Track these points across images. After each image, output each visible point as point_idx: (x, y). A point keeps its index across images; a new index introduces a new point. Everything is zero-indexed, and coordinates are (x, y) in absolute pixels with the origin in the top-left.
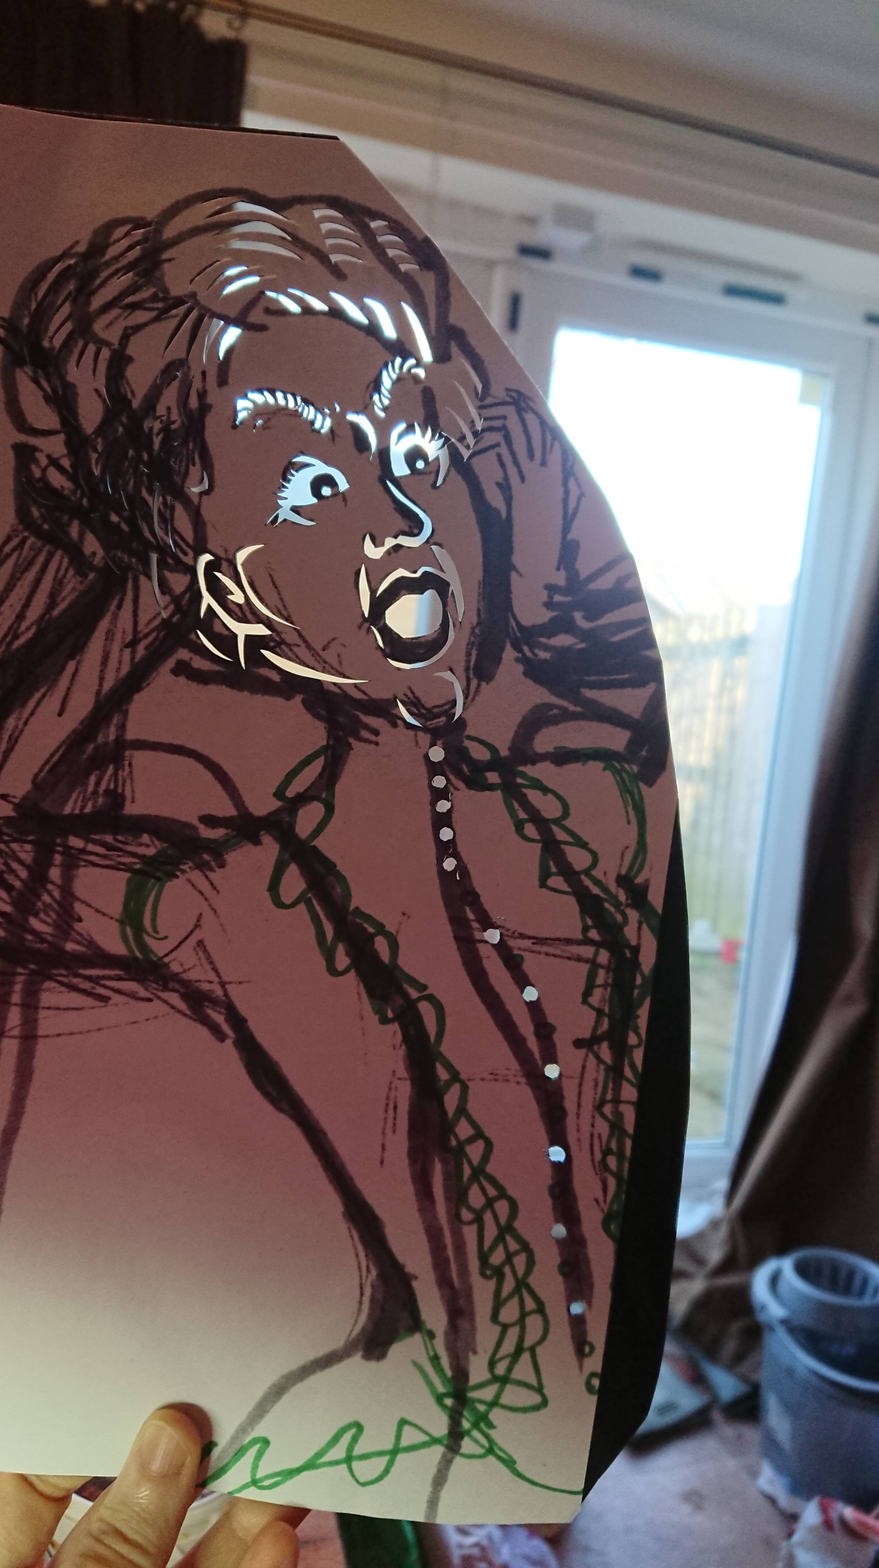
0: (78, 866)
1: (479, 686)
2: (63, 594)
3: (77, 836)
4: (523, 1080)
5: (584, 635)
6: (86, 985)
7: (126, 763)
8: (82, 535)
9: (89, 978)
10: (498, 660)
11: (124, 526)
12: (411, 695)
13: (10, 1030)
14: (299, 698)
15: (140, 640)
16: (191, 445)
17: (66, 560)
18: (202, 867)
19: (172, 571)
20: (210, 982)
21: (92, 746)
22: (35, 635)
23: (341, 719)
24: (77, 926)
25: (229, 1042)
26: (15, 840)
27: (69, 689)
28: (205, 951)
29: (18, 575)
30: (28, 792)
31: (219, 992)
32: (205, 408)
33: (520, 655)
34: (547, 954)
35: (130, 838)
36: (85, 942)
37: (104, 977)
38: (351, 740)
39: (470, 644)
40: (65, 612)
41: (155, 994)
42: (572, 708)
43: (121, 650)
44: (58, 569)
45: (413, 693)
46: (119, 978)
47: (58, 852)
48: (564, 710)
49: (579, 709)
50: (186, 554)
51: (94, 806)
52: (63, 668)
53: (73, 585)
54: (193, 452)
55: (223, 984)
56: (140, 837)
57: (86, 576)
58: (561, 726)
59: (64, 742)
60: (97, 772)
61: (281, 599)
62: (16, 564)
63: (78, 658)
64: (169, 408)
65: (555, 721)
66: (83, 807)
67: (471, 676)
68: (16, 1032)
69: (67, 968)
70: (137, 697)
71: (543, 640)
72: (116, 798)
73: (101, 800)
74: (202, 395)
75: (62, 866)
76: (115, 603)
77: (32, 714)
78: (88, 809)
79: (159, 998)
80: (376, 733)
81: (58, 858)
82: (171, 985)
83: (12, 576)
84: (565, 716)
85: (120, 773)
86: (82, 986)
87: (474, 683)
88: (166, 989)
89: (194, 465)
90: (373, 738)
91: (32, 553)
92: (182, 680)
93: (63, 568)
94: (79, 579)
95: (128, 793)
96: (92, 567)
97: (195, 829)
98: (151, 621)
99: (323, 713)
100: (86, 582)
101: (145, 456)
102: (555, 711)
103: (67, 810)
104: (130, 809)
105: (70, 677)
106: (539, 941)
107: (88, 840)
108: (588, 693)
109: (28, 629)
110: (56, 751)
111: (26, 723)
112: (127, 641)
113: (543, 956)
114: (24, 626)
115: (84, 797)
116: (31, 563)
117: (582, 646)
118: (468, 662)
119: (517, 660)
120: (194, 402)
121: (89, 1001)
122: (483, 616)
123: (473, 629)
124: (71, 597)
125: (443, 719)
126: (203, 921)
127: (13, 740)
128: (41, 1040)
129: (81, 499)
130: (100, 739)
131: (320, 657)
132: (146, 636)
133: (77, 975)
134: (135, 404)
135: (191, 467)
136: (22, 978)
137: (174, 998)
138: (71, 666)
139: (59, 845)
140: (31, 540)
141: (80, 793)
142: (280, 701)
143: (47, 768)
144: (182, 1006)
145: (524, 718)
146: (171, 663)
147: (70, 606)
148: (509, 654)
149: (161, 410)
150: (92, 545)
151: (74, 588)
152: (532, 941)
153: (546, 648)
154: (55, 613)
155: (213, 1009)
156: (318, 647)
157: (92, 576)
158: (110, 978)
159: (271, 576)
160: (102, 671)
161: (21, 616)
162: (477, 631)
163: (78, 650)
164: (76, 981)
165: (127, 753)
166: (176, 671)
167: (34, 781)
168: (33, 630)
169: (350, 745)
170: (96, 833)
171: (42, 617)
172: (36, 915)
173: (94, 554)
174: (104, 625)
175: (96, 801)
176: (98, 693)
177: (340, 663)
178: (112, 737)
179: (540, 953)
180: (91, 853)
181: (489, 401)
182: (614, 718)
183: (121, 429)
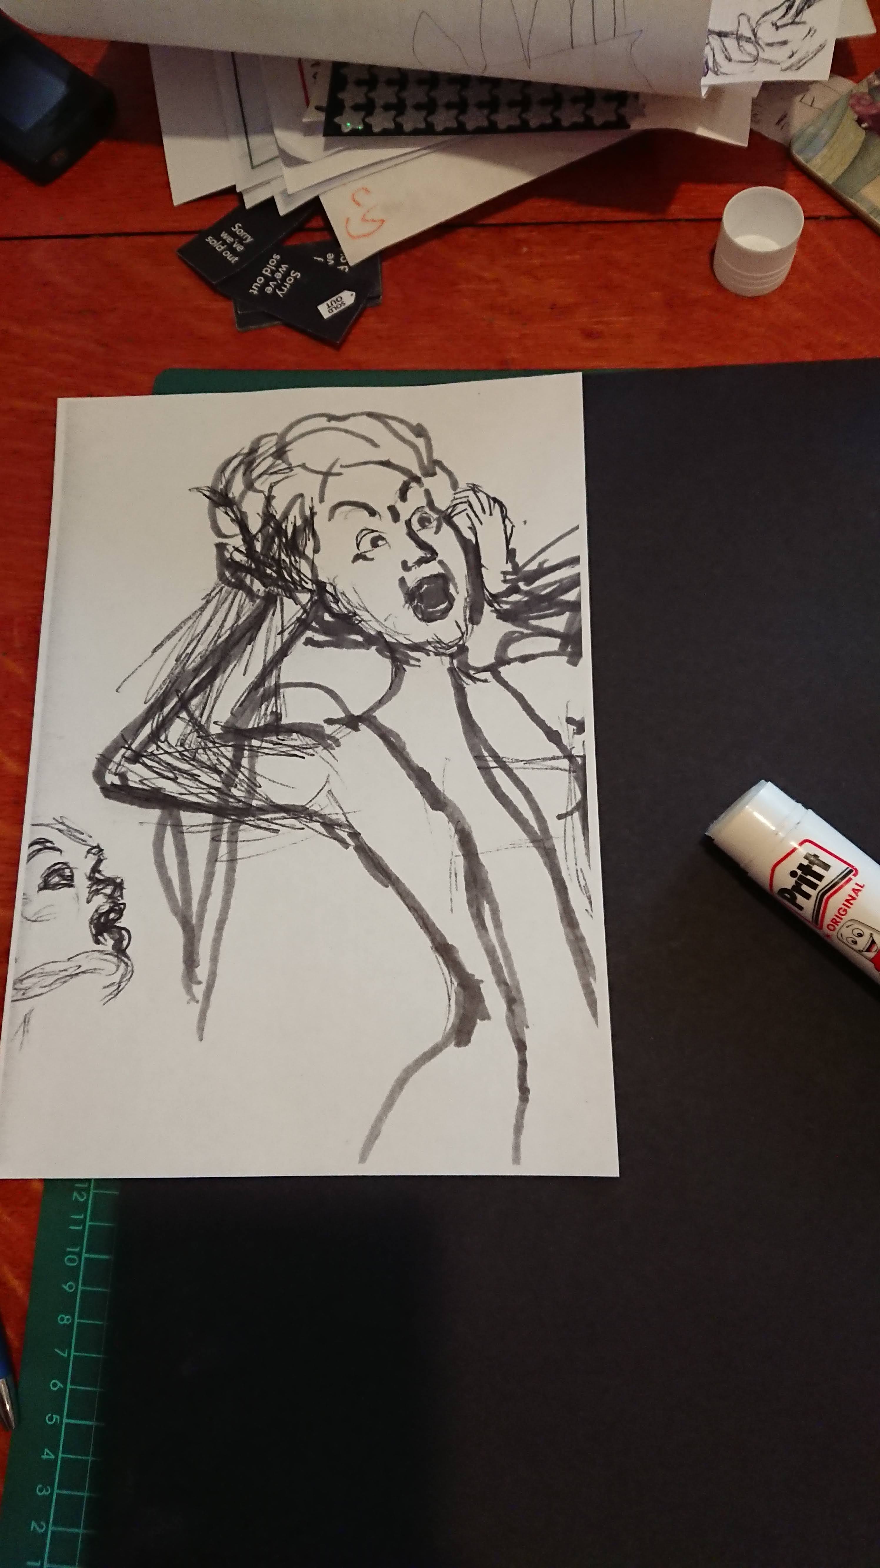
0: (257, 756)
1: (473, 628)
2: (243, 613)
3: (255, 739)
4: (531, 844)
5: (526, 593)
6: (265, 824)
7: (282, 696)
8: (252, 582)
9: (267, 820)
10: (482, 613)
11: (274, 575)
12: (436, 638)
13: (222, 856)
14: (374, 648)
15: (285, 630)
16: (307, 531)
17: (244, 595)
18: (327, 747)
19: (300, 593)
20: (337, 814)
21: (262, 689)
22: (229, 635)
23: (398, 656)
24: (258, 790)
25: (351, 848)
26: (223, 746)
27: (248, 660)
28: (333, 796)
29: (220, 606)
30: (229, 719)
31: (343, 819)
32: (313, 514)
33: (493, 609)
34: (533, 769)
35: (286, 736)
36: (263, 799)
37: (275, 819)
38: (405, 666)
39: (465, 607)
40: (245, 621)
41: (306, 825)
42: (525, 631)
43: (276, 636)
44: (241, 600)
45: (437, 637)
46: (285, 818)
47: (246, 750)
48: (522, 633)
49: (529, 632)
50: (307, 583)
51: (265, 721)
52: (245, 650)
53: (249, 608)
54: (309, 535)
55: (344, 814)
56: (291, 735)
57: (256, 601)
58: (522, 642)
59: (247, 689)
60: (266, 703)
61: (360, 599)
62: (218, 601)
63: (252, 643)
64: (295, 517)
65: (518, 639)
66: (259, 724)
67: (468, 623)
68: (225, 858)
69: (254, 816)
70: (285, 659)
71: (505, 599)
72: (277, 716)
73: (268, 718)
74: (311, 509)
75: (249, 757)
76: (271, 612)
77: (229, 676)
78: (262, 724)
79: (308, 827)
80: (419, 660)
81: (246, 753)
82: (314, 819)
83: (216, 607)
84: (523, 636)
85: (278, 701)
86: (263, 826)
87: (470, 626)
88: (311, 820)
89: (309, 540)
90: (417, 663)
91: (226, 594)
92: (309, 647)
93: (243, 600)
94: (252, 603)
95: (283, 712)
96: (258, 597)
97: (322, 727)
98: (291, 619)
99: (388, 654)
100: (255, 605)
101: (284, 540)
102: (517, 635)
103: (250, 726)
104: (285, 721)
105: (249, 654)
106: (527, 762)
107: (262, 741)
108: (534, 623)
109: (226, 632)
110: (243, 695)
111: (226, 682)
112: (279, 632)
113: (531, 770)
114: (223, 631)
115: (259, 718)
116: (226, 599)
117: (526, 599)
118: (465, 616)
119: (492, 611)
120: (308, 513)
121: (268, 833)
122: (470, 592)
123: (466, 599)
124: (248, 613)
125: (456, 648)
126: (331, 780)
127: (219, 692)
128: (239, 861)
129: (251, 564)
130: (267, 685)
131: (384, 625)
132: (288, 628)
133: (259, 819)
134: (278, 517)
135: (308, 542)
136: (228, 825)
137: (317, 826)
138: (249, 648)
139: (246, 746)
140: (226, 587)
141: (257, 715)
142: (363, 651)
143: (238, 705)
144: (322, 830)
145: (500, 641)
146: (303, 639)
147: (247, 618)
148: (487, 608)
149: (291, 518)
150: (257, 586)
151: (249, 609)
152: (523, 762)
153: (507, 603)
154: (240, 622)
155: (340, 830)
156: (382, 620)
157: (258, 601)
158: (279, 819)
159: (354, 588)
160: (266, 649)
161: (222, 627)
162: (468, 600)
163: (252, 639)
164: (259, 822)
165: (282, 690)
166: (306, 644)
167: (232, 713)
168: (229, 632)
169: (404, 669)
170: (266, 737)
171: (233, 626)
172: (236, 786)
173: (259, 590)
174: (265, 625)
175: (266, 719)
176: (264, 660)
177: (395, 626)
178: (273, 683)
179: (529, 769)
180: (265, 748)
181: (458, 490)
182: (550, 633)
183: (271, 529)
